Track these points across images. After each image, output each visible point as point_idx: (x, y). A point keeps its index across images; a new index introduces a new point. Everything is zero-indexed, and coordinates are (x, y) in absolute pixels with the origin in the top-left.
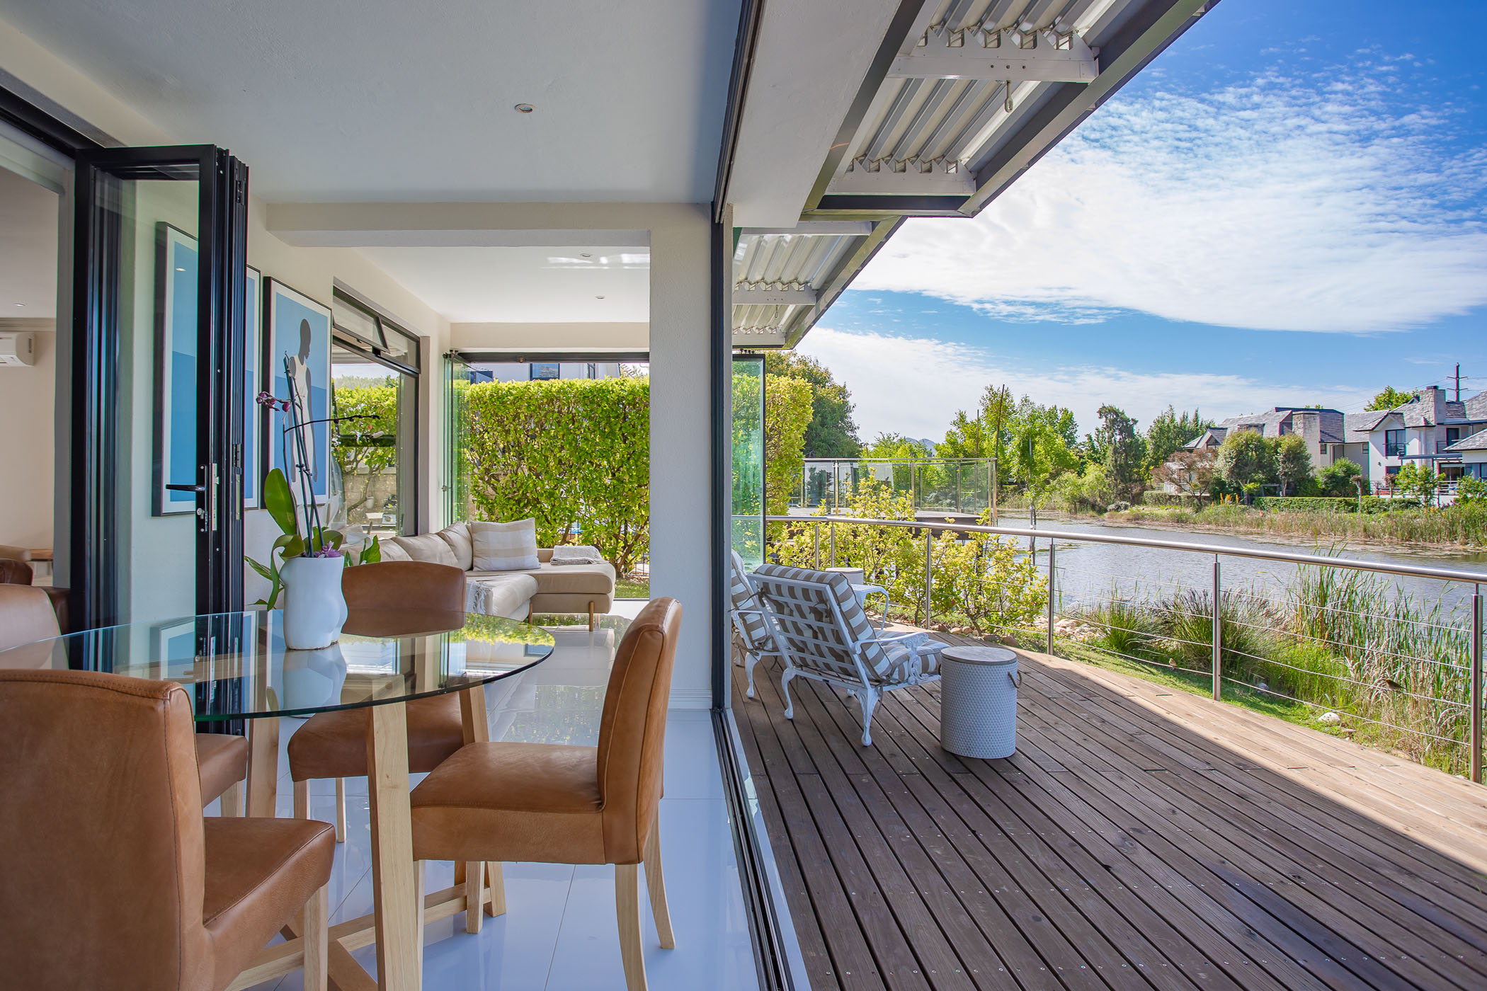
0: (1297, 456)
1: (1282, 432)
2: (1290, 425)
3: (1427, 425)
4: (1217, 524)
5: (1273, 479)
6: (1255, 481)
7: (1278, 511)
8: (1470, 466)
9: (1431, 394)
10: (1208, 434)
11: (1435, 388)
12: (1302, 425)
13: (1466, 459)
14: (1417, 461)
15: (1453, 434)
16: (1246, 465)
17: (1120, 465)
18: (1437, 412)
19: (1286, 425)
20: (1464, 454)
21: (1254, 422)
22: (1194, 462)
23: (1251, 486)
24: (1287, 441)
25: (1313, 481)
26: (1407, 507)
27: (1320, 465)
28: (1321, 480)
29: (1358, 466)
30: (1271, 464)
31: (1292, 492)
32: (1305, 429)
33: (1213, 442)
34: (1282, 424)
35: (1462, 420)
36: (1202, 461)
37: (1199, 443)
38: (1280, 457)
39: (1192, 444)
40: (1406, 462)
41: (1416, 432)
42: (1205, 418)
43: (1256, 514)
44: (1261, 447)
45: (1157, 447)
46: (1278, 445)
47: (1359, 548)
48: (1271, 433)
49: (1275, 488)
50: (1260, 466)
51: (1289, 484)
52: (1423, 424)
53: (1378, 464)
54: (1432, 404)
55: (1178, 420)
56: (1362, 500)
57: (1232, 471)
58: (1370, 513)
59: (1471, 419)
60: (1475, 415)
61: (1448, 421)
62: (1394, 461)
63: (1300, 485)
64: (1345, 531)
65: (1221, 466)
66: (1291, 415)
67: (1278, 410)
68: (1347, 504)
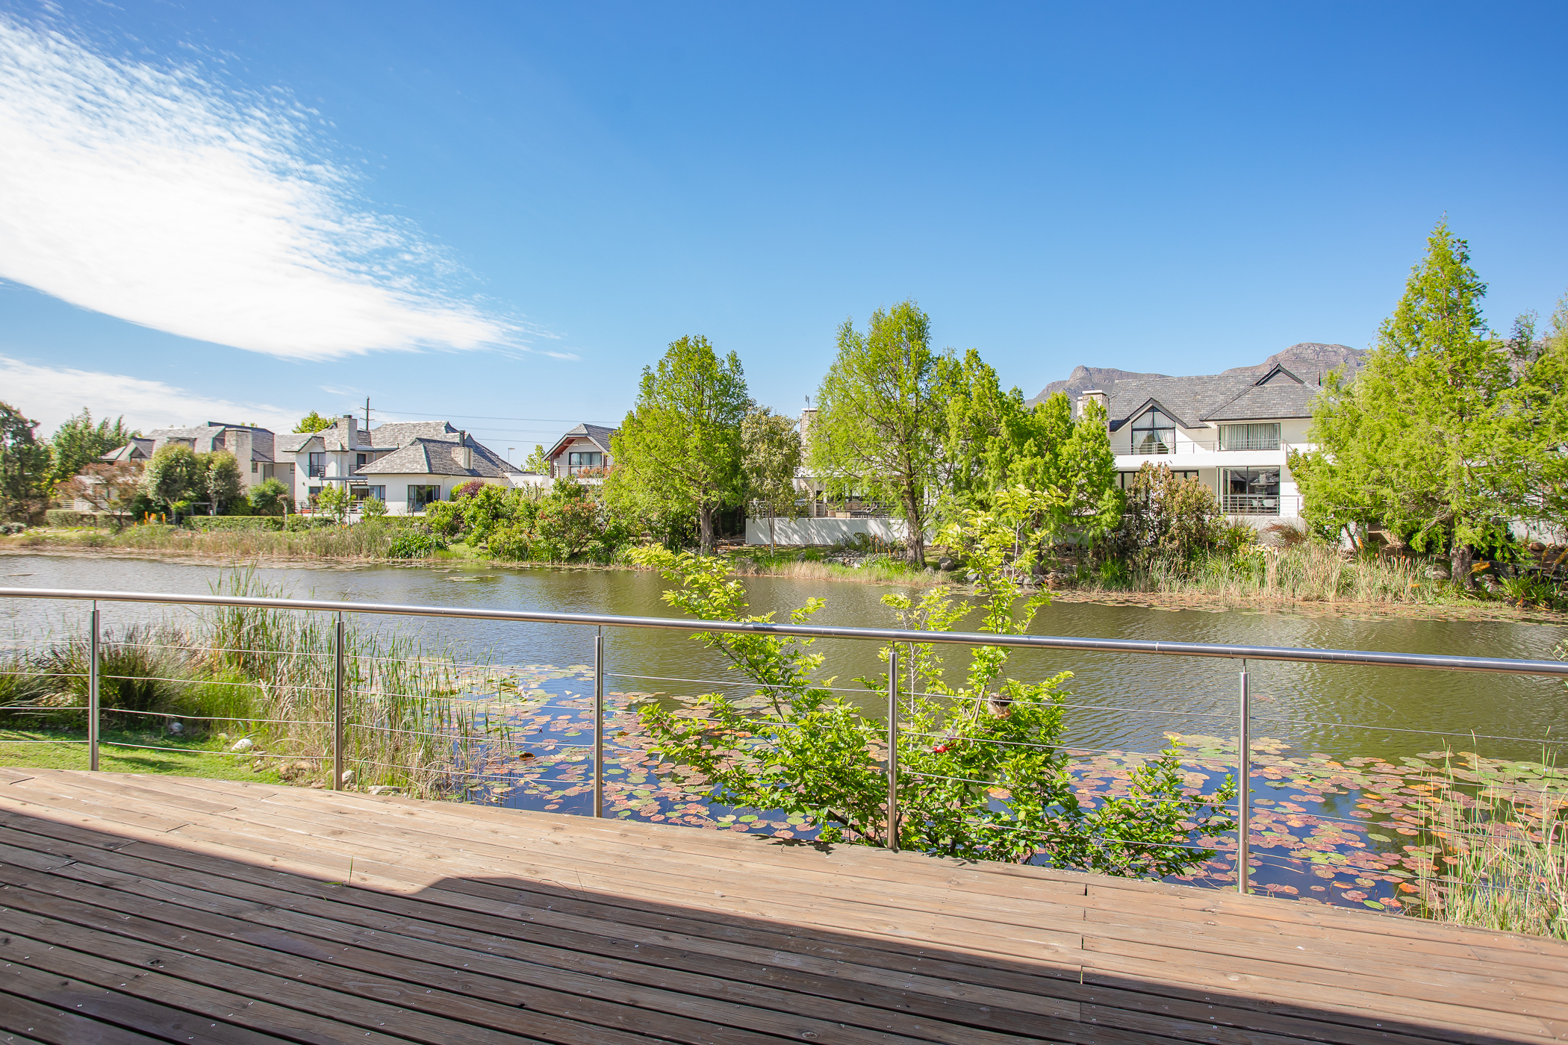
0: (228, 473)
1: (214, 448)
2: (223, 442)
3: (343, 451)
4: (140, 547)
5: (205, 497)
6: (185, 499)
7: (210, 529)
8: (373, 487)
9: (346, 421)
10: (132, 446)
11: (350, 417)
12: (234, 443)
13: (371, 482)
14: (334, 482)
15: (362, 459)
16: (175, 481)
17: (12, 477)
18: (351, 438)
19: (219, 441)
20: (369, 477)
21: (185, 435)
22: (115, 476)
23: (181, 504)
24: (220, 458)
25: (244, 500)
26: (325, 525)
27: (251, 484)
28: (252, 500)
29: (285, 486)
30: (202, 481)
31: (225, 509)
32: (237, 446)
33: (137, 454)
34: (215, 439)
35: (368, 448)
36: (124, 476)
37: (121, 455)
38: (212, 474)
39: (112, 455)
40: (326, 483)
41: (334, 456)
42: (130, 427)
43: (183, 534)
44: (192, 463)
45: (66, 457)
46: (211, 461)
47: (284, 565)
48: (203, 448)
49: (206, 506)
50: (191, 483)
51: (220, 502)
52: (339, 449)
53: (302, 485)
54: (347, 431)
55: (96, 426)
56: (288, 519)
57: (159, 487)
58: (294, 531)
59: (375, 447)
60: (378, 444)
61: (359, 447)
62: (316, 482)
63: (231, 504)
64: (272, 549)
65: (147, 482)
66: (224, 431)
67: (211, 424)
68: (275, 522)
